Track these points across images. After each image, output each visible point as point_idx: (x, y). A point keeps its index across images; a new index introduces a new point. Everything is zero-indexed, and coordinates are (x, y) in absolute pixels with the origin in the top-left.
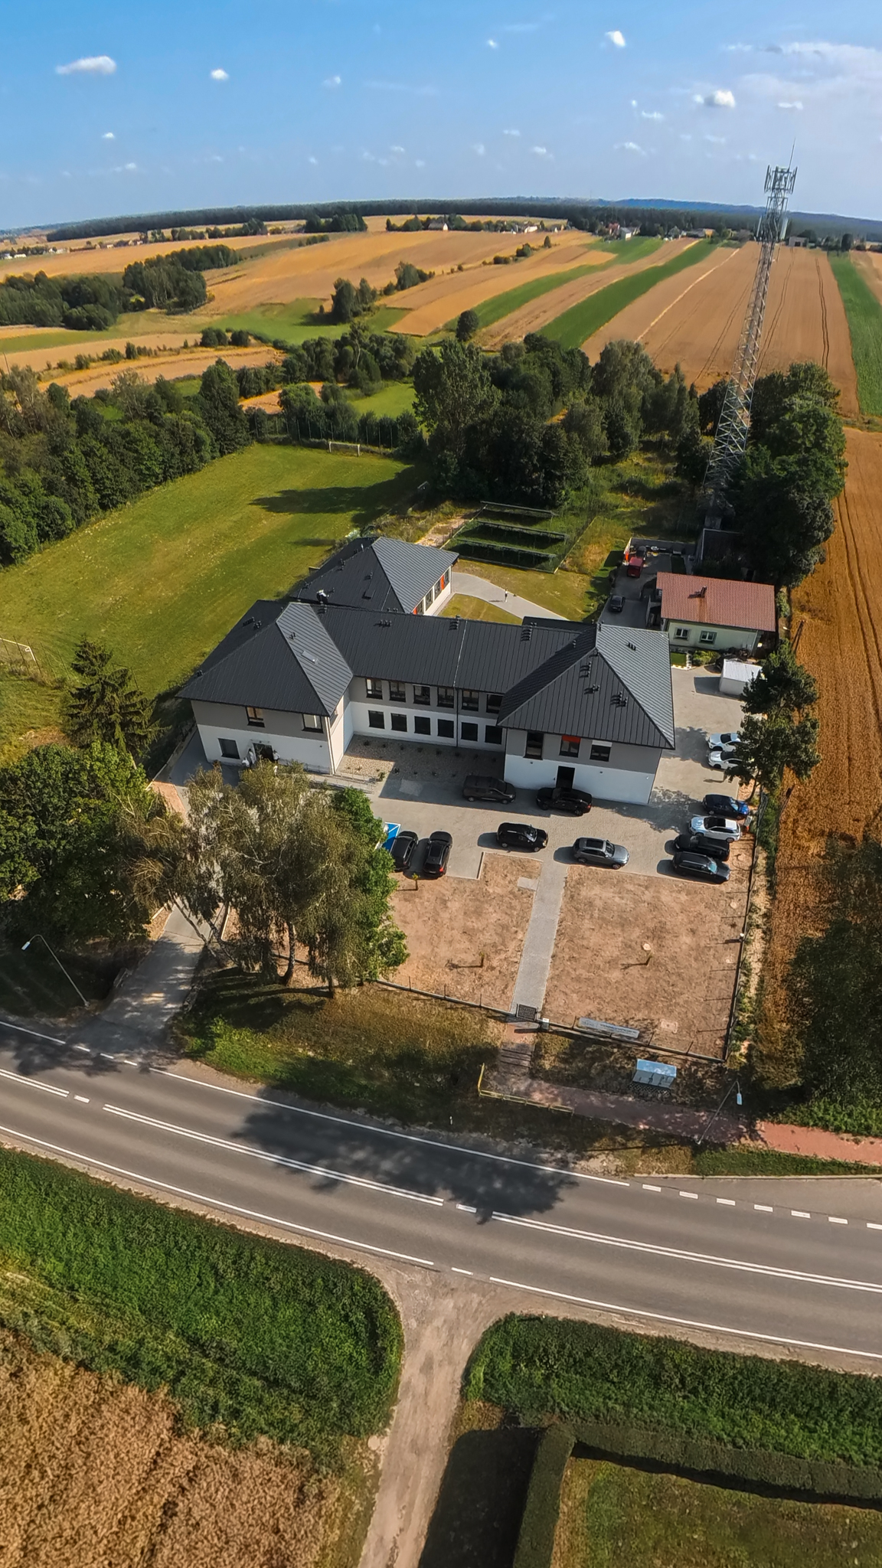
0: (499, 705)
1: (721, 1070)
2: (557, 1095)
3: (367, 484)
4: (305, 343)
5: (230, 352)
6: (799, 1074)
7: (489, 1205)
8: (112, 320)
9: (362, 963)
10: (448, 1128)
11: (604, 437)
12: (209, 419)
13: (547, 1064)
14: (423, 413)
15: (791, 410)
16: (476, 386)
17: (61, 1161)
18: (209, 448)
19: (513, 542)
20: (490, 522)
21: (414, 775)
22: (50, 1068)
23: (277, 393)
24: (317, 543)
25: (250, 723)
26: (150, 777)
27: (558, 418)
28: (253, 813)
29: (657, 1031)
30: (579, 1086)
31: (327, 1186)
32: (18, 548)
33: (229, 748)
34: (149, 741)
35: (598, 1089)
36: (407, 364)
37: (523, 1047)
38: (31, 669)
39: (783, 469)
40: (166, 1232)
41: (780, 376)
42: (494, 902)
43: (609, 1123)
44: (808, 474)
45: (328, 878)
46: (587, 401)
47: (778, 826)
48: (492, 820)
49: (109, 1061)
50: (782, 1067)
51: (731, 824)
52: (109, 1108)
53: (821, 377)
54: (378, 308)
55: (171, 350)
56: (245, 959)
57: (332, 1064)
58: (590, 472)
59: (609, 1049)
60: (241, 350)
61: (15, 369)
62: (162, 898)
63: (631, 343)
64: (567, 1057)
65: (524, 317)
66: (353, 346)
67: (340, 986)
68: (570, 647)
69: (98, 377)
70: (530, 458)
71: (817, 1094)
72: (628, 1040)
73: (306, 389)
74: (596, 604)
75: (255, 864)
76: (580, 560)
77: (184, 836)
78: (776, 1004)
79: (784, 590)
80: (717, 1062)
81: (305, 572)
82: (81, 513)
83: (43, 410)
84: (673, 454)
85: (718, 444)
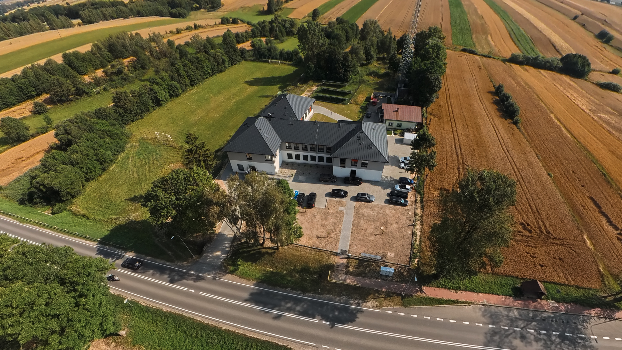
0: (330, 150)
1: (409, 269)
2: (355, 280)
3: (283, 75)
4: (258, 23)
5: (232, 26)
6: (435, 270)
7: (334, 321)
8: (187, 14)
9: (288, 237)
10: (319, 294)
11: (364, 56)
12: (227, 52)
13: (351, 270)
14: (302, 49)
15: (429, 44)
16: (320, 38)
17: (184, 314)
18: (227, 63)
19: (334, 95)
20: (326, 88)
21: (303, 174)
22: (181, 280)
23: (250, 42)
24: (267, 96)
25: (248, 159)
26: (214, 178)
27: (348, 49)
28: (250, 189)
29: (387, 256)
30: (362, 277)
31: (278, 317)
32: (163, 100)
33: (241, 167)
34: (213, 166)
35: (369, 277)
36: (295, 30)
37: (343, 264)
38: (170, 143)
39: (425, 66)
40: (221, 338)
41: (425, 32)
42: (331, 215)
43: (373, 289)
44: (433, 67)
45: (276, 209)
46: (358, 43)
47: (423, 187)
48: (329, 188)
49: (202, 276)
50: (429, 267)
51: (408, 187)
52: (202, 293)
53: (439, 31)
54: (284, 8)
55: (210, 26)
56: (248, 238)
57: (279, 273)
58: (359, 69)
59: (371, 263)
60: (236, 26)
61: (154, 34)
62: (219, 219)
63: (374, 20)
64: (357, 267)
65: (336, 11)
66: (276, 23)
67: (281, 246)
68: (354, 130)
69: (185, 37)
70: (339, 65)
71: (441, 276)
72: (378, 260)
73: (260, 40)
74: (362, 115)
75: (251, 206)
76: (356, 100)
77: (227, 198)
78: (426, 246)
79: (425, 108)
80: (408, 266)
81: (263, 107)
82: (184, 87)
83: (166, 49)
84: (387, 62)
85: (403, 57)
